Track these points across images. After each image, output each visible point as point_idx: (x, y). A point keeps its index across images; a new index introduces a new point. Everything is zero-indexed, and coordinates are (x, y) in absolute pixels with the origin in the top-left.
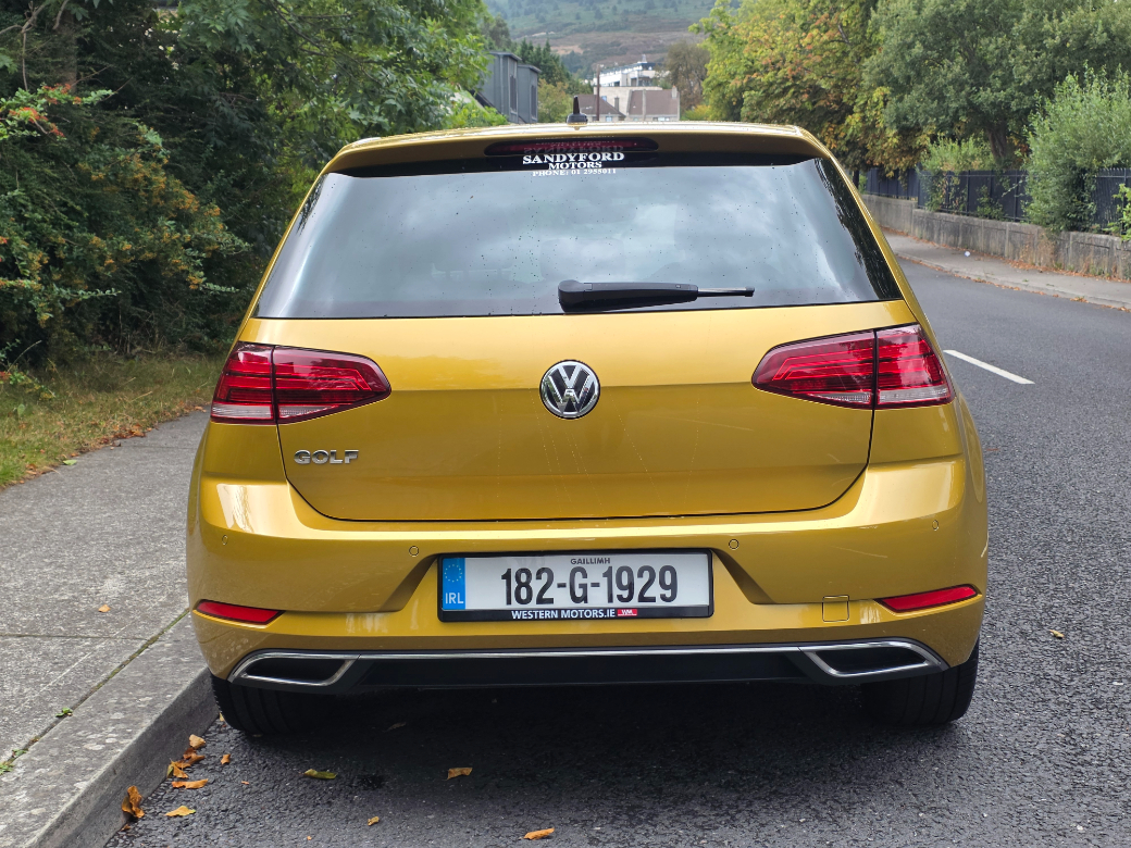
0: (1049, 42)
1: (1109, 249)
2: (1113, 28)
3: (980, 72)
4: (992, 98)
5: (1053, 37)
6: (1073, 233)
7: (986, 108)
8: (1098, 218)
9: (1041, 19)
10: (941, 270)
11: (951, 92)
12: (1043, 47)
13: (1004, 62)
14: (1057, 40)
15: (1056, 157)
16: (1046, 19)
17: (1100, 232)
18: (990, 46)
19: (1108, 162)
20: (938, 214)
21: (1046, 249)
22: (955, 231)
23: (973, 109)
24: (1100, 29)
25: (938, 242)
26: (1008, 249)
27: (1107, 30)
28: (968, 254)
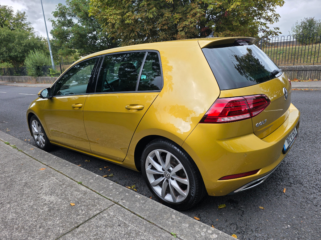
0: (23, 45)
1: (49, 79)
2: (34, 43)
3: (10, 50)
4: (14, 54)
5: (24, 44)
6: (39, 77)
7: (13, 56)
8: (44, 74)
9: (20, 41)
10: (13, 85)
11: (5, 53)
12: (22, 45)
13: (14, 48)
14: (25, 44)
15: (33, 65)
16: (21, 41)
17: (45, 76)
18: (11, 45)
19: (43, 65)
20: (3, 76)
21: (35, 80)
22: (9, 79)
23: (10, 57)
24: (32, 43)
25: (5, 81)
26: (24, 81)
27: (33, 43)
28: (15, 82)
